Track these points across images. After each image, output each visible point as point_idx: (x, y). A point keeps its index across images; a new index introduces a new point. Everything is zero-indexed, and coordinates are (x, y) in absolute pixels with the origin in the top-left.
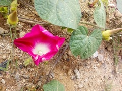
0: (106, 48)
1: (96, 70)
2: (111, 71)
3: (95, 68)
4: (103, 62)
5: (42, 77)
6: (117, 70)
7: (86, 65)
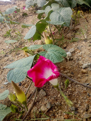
0: (65, 48)
1: (83, 52)
2: (84, 43)
3: (81, 53)
4: (76, 48)
5: (88, 93)
6: (84, 39)
7: (78, 60)
